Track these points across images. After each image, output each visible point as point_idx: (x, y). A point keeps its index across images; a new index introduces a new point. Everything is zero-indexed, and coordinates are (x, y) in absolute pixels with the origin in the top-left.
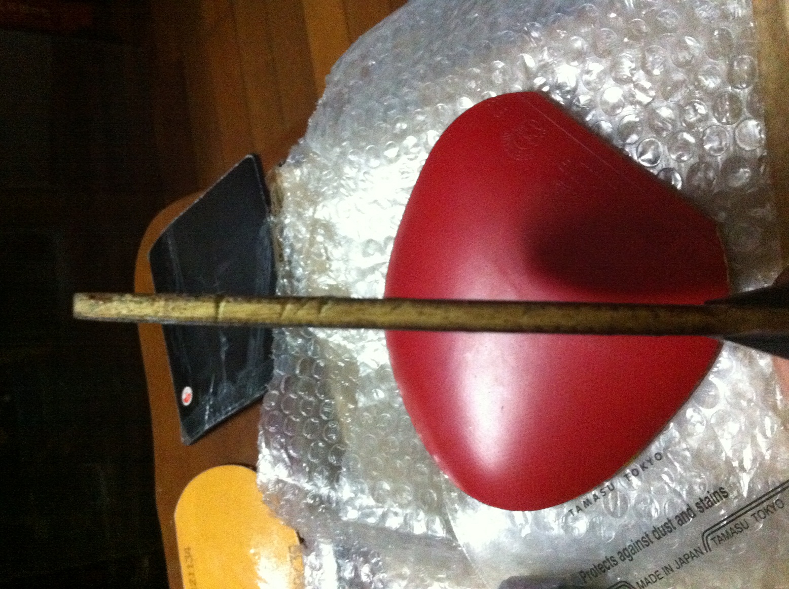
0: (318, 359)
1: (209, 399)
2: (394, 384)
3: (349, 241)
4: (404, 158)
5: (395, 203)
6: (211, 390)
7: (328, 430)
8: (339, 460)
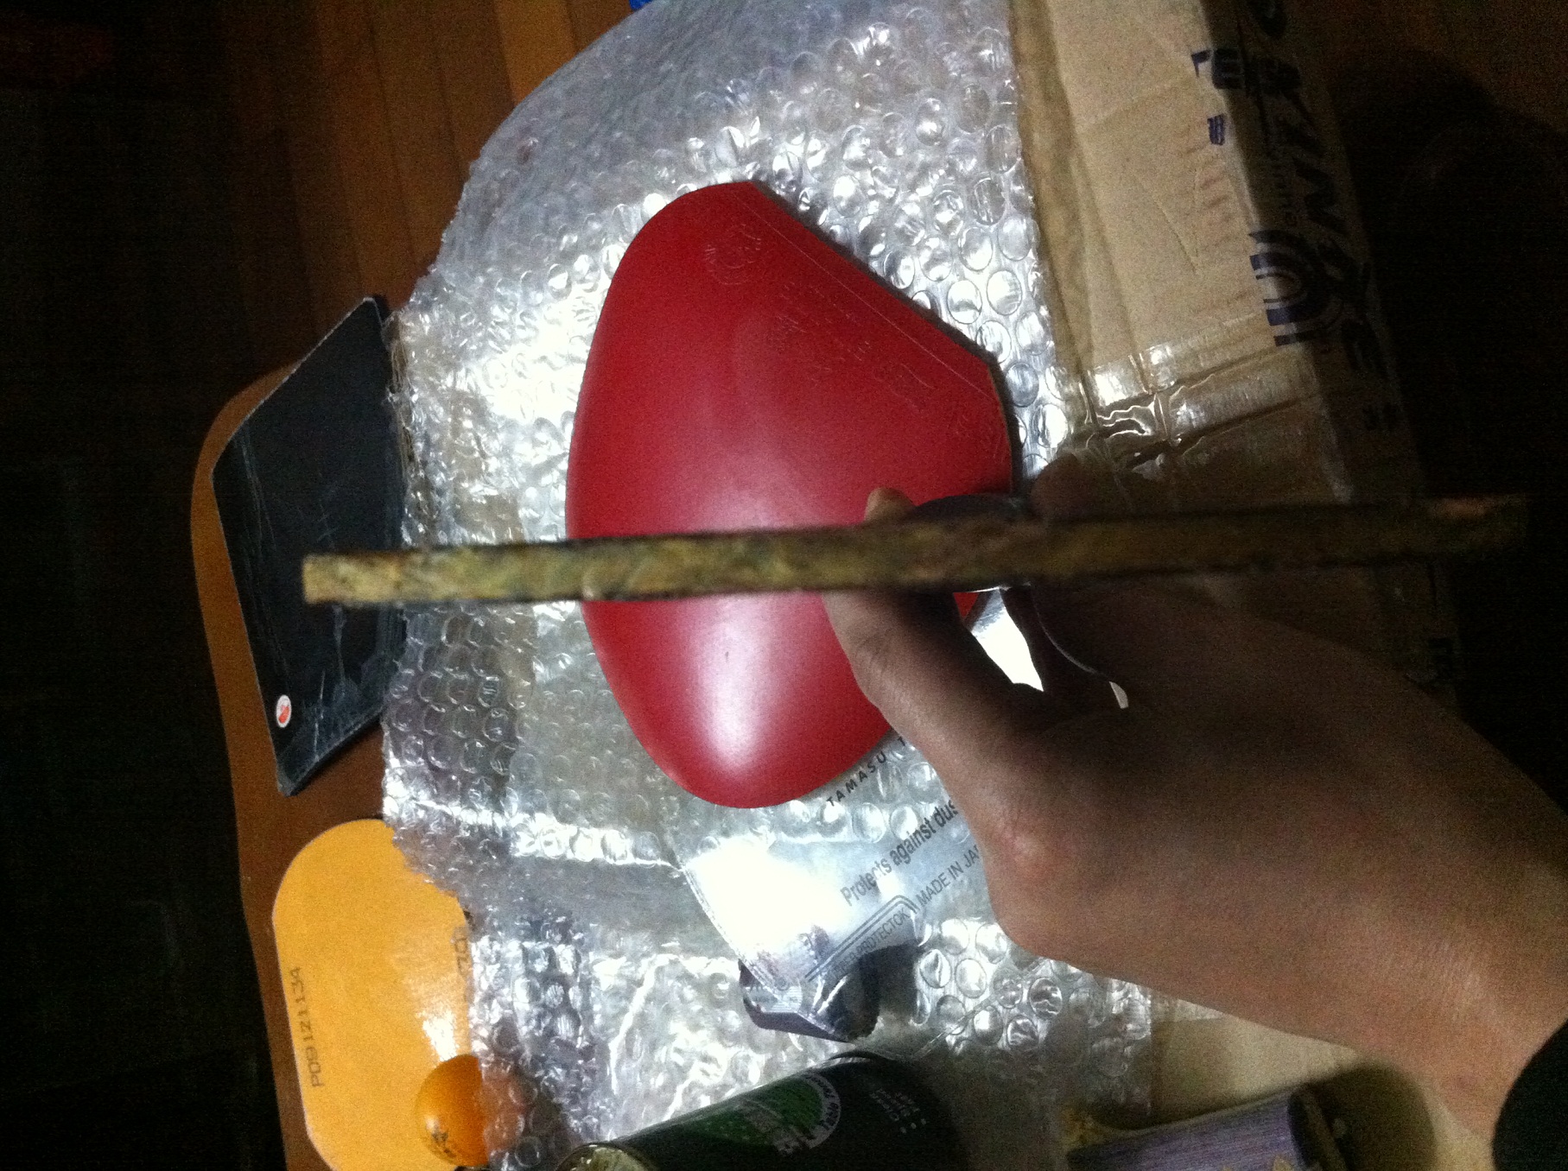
0: (476, 616)
1: (319, 712)
2: (589, 644)
3: (510, 425)
4: (577, 289)
5: (573, 360)
6: (321, 696)
7: (491, 723)
8: (505, 765)
